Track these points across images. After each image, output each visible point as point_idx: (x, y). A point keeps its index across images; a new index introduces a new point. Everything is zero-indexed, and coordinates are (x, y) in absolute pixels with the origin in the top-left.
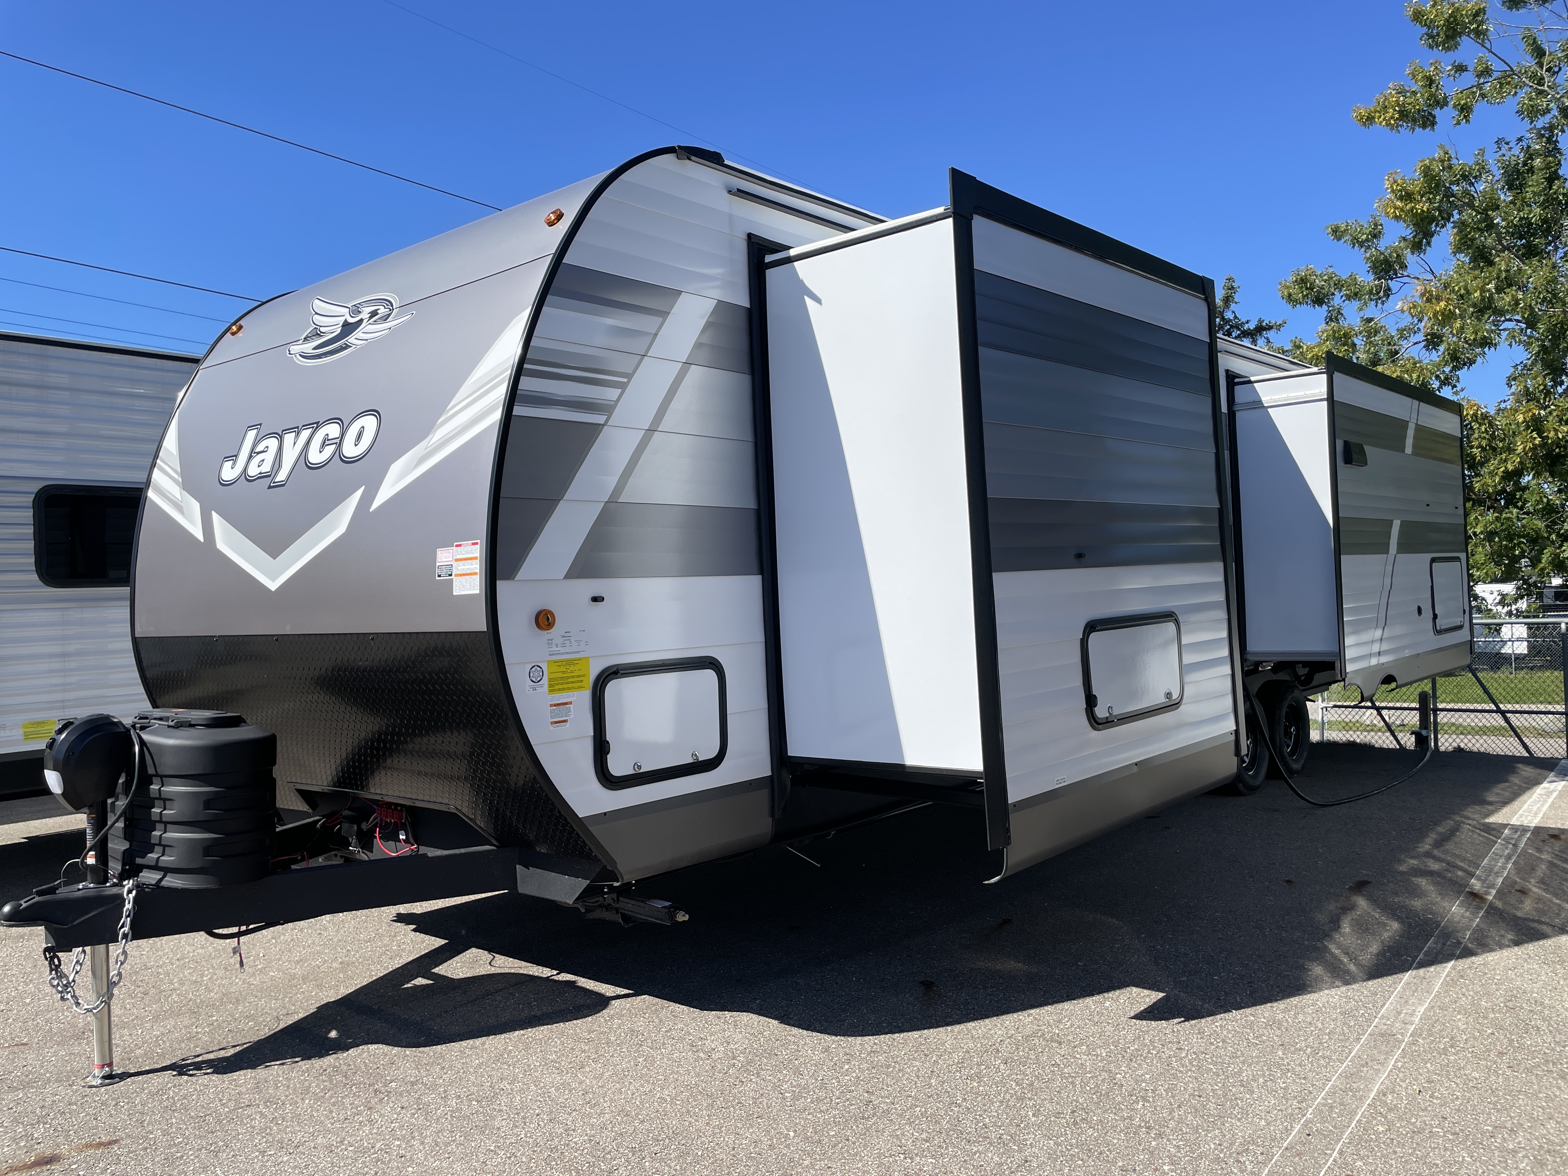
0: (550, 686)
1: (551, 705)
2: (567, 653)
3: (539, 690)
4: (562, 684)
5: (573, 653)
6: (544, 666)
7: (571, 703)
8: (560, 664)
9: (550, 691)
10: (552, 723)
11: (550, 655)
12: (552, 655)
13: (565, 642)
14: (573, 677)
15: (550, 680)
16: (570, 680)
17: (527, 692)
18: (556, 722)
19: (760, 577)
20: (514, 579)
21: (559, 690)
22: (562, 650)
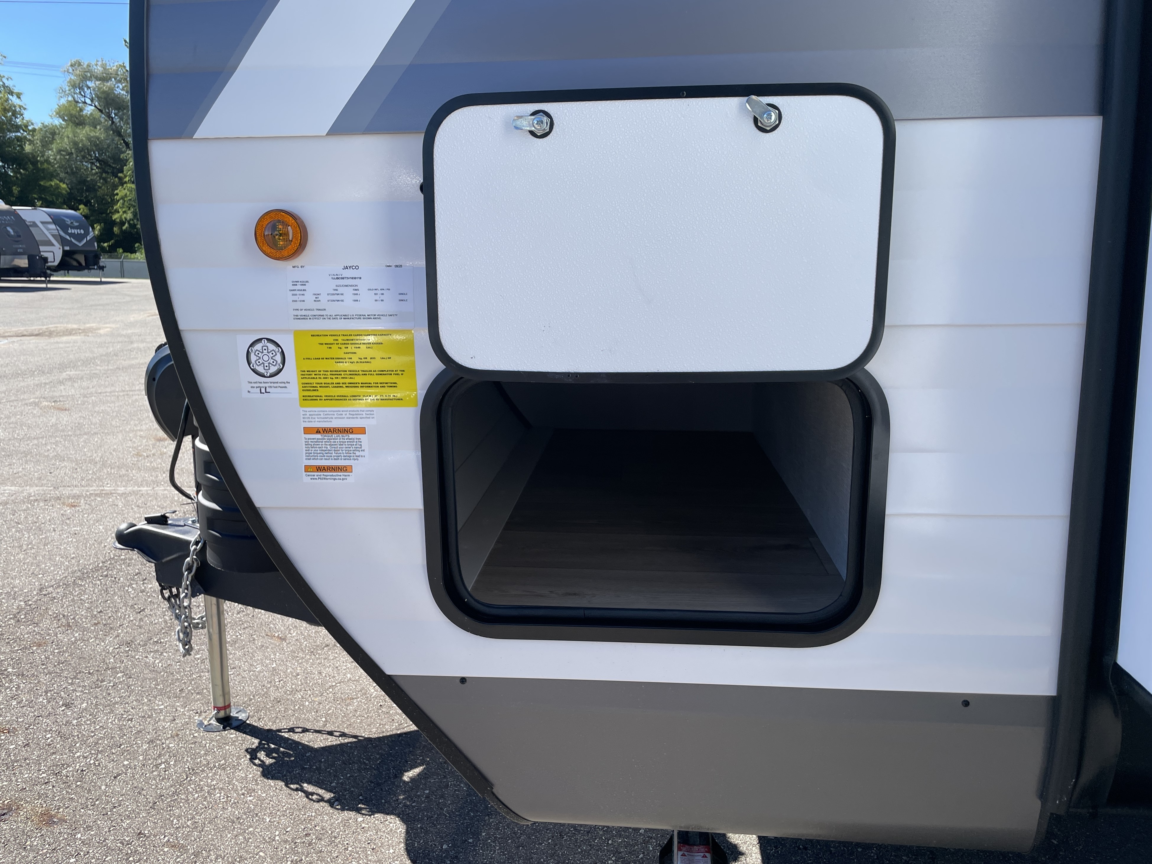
0: (305, 387)
1: (307, 431)
2: (346, 317)
3: (275, 394)
4: (338, 386)
5: (359, 317)
6: (288, 344)
7: (362, 431)
8: (330, 340)
9: (305, 398)
10: (307, 468)
11: (297, 318)
12: (304, 318)
13: (341, 290)
14: (365, 373)
15: (304, 374)
16: (358, 379)
17: (245, 394)
18: (319, 469)
19: (1101, 117)
20: (190, 136)
21: (329, 398)
22: (333, 309)
